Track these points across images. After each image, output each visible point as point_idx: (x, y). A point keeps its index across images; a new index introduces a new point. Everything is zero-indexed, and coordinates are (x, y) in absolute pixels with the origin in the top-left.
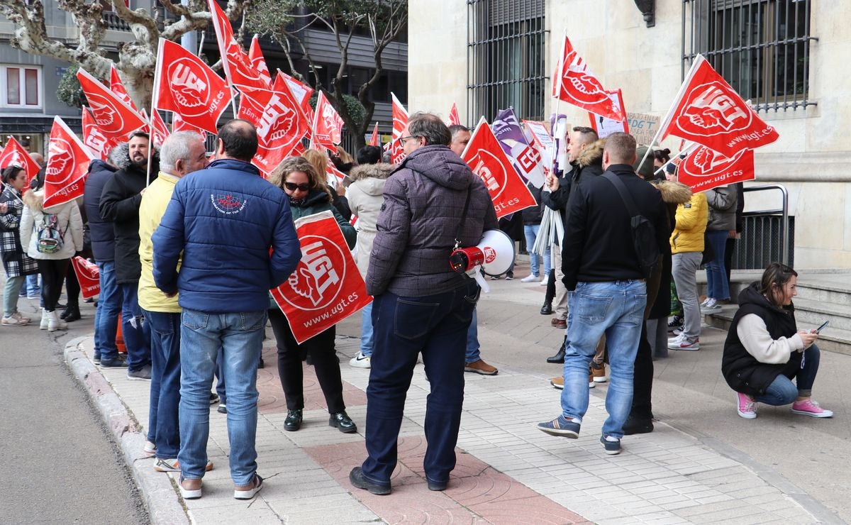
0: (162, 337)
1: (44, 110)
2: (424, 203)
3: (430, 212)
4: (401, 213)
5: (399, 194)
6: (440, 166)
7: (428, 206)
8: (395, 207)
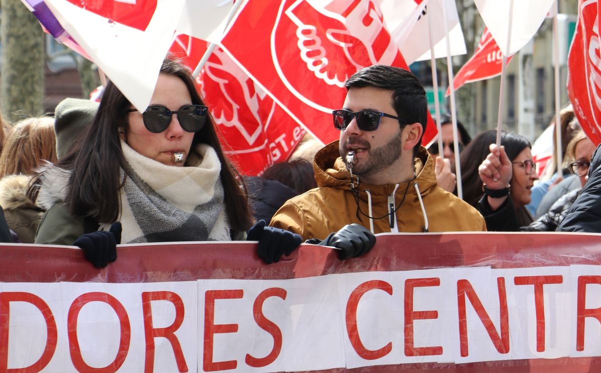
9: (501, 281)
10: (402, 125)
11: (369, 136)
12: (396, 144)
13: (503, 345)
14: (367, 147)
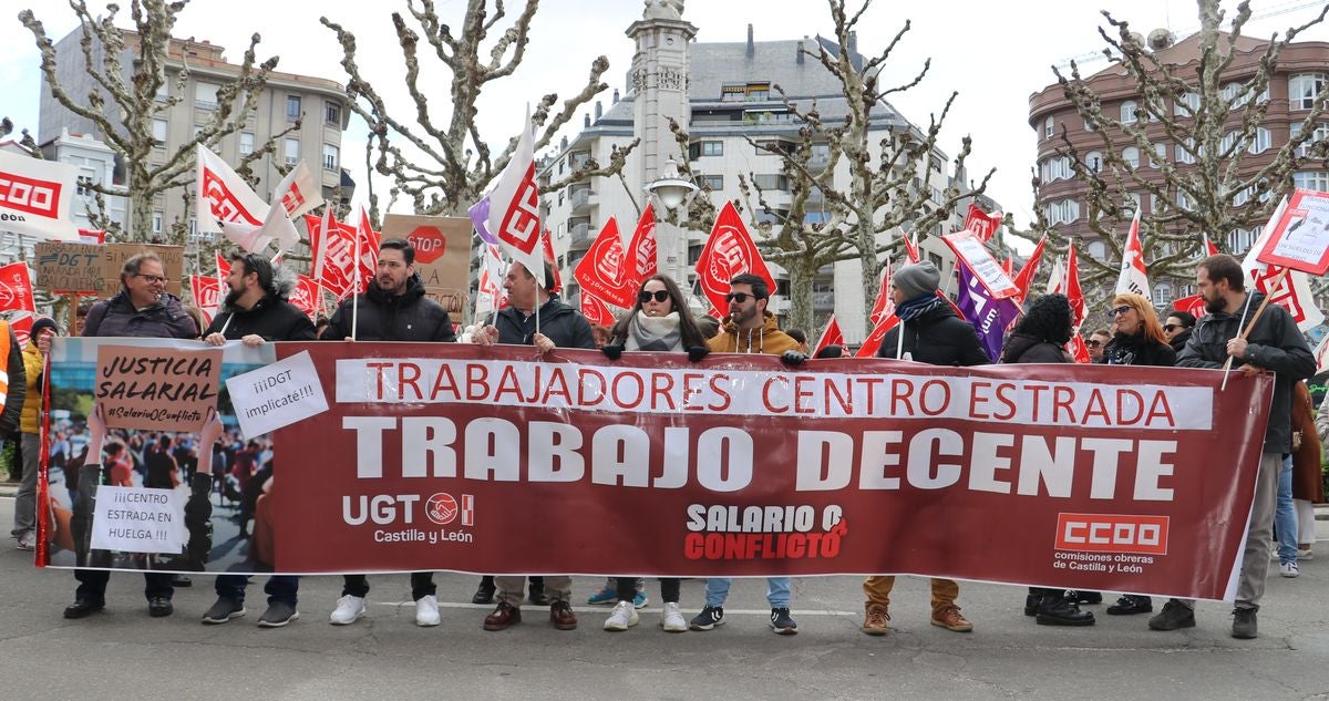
9: (849, 381)
10: (757, 300)
11: (741, 305)
12: (754, 309)
13: (849, 410)
14: (740, 311)
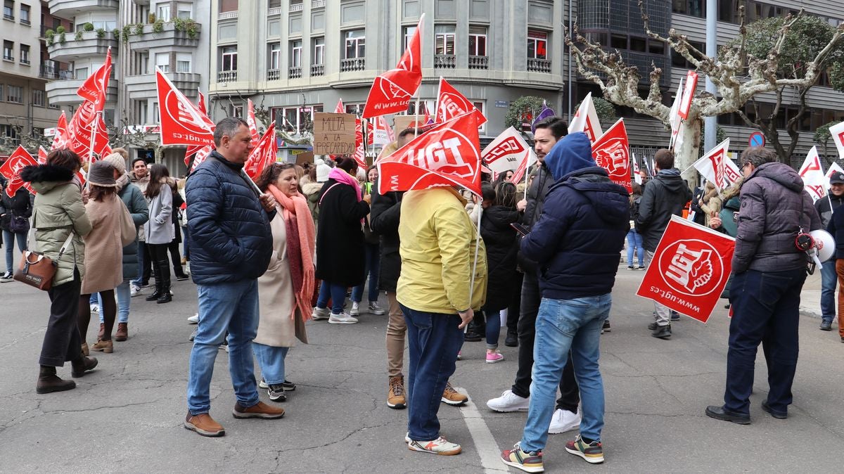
0: (420, 331)
1: (486, 133)
2: (777, 199)
3: (782, 206)
4: (759, 206)
5: (756, 193)
6: (785, 173)
7: (779, 201)
8: (754, 203)
